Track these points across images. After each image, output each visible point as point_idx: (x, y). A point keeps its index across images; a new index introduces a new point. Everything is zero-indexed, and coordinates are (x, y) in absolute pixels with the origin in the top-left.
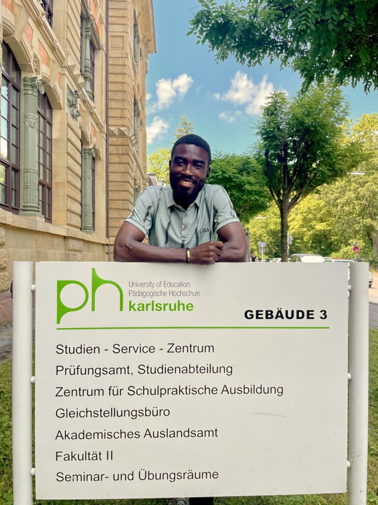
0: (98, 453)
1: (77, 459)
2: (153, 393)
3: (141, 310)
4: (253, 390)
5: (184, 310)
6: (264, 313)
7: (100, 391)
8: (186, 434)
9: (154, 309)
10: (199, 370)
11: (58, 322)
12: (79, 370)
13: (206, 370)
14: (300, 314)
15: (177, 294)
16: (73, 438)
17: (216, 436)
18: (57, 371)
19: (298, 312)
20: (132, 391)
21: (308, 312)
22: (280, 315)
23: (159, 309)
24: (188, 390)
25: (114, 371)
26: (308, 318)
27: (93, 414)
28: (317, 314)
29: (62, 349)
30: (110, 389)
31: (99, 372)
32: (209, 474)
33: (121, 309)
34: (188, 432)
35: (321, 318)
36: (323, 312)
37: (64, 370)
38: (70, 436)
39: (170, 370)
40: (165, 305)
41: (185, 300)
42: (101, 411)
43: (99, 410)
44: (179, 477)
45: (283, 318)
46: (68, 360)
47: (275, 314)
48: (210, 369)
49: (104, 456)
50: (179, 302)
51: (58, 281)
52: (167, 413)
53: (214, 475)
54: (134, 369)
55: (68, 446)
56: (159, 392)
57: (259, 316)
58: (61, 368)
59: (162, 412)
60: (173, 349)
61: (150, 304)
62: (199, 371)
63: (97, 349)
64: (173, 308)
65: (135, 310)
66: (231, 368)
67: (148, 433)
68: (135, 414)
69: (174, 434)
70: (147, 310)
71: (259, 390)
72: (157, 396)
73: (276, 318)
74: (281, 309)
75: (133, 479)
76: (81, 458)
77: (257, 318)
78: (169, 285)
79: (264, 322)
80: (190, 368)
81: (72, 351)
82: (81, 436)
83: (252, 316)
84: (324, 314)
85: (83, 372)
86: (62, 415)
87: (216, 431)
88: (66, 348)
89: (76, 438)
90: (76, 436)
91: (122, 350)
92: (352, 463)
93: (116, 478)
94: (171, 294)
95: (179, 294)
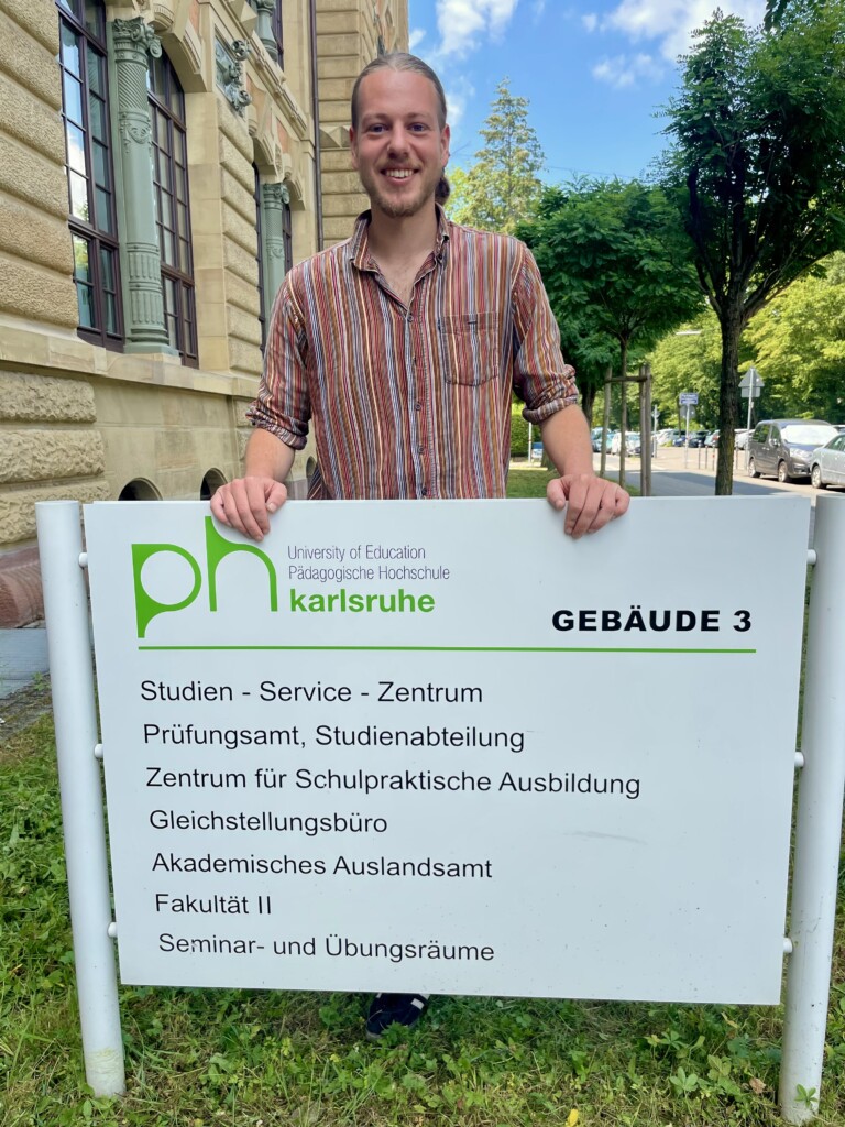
0: (240, 900)
1: (198, 908)
2: (350, 783)
3: (317, 610)
4: (571, 784)
5: (413, 609)
6: (599, 617)
7: (238, 778)
8: (424, 869)
9: (347, 608)
10: (451, 739)
11: (141, 634)
12: (192, 734)
13: (465, 741)
14: (684, 620)
15: (396, 574)
16: (188, 868)
17: (489, 876)
18: (146, 734)
19: (680, 614)
20: (305, 779)
21: (705, 614)
22: (635, 621)
23: (357, 607)
24: (425, 780)
25: (264, 738)
26: (705, 628)
27: (226, 823)
28: (727, 620)
29: (152, 691)
30: (258, 775)
31: (233, 739)
32: (473, 952)
33: (274, 608)
34: (428, 865)
35: (737, 628)
36: (742, 616)
37: (161, 733)
38: (182, 864)
39: (384, 738)
40: (370, 599)
41: (415, 588)
42: (242, 817)
43: (238, 816)
44: (411, 954)
45: (642, 628)
46: (169, 714)
47: (624, 620)
48: (473, 738)
49: (252, 906)
50: (401, 591)
51: (133, 545)
52: (380, 825)
53: (485, 953)
54: (307, 734)
55: (179, 884)
56: (364, 782)
57: (588, 624)
58: (154, 730)
59: (371, 824)
60: (391, 694)
61: (336, 597)
62: (448, 741)
63: (226, 692)
64: (387, 605)
65: (303, 609)
66: (522, 736)
67: (342, 866)
68: (313, 827)
69: (398, 869)
70: (330, 609)
71: (584, 786)
72: (360, 792)
73: (627, 628)
74: (639, 607)
75: (314, 953)
76: (206, 908)
77: (582, 627)
78: (378, 556)
79: (600, 637)
80: (429, 734)
81: (174, 695)
82: (205, 865)
83: (571, 624)
84: (742, 620)
85: (201, 739)
86: (164, 824)
87: (488, 865)
88: (161, 687)
89: (194, 869)
90: (194, 865)
91: (280, 693)
92: (795, 944)
93: (280, 949)
94: (383, 575)
95: (401, 574)
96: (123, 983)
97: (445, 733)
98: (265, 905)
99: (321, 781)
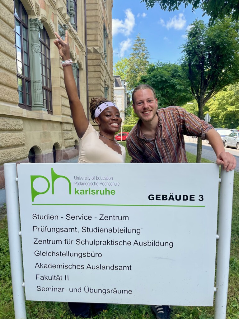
0: (60, 276)
2: (91, 243)
3: (82, 194)
4: (154, 244)
5: (109, 194)
6: (161, 197)
7: (60, 241)
8: (112, 268)
9: (91, 193)
10: (119, 231)
11: (33, 201)
12: (47, 229)
13: (124, 231)
14: (185, 198)
16: (45, 267)
17: (131, 270)
18: (34, 229)
19: (184, 196)
20: (79, 242)
21: (191, 196)
22: (171, 198)
23: (93, 193)
24: (113, 242)
25: (67, 230)
26: (191, 200)
27: (56, 254)
28: (197, 198)
29: (36, 217)
30: (65, 241)
31: (59, 230)
32: (126, 291)
33: (70, 193)
35: (200, 200)
36: (201, 197)
37: (38, 229)
38: (43, 266)
39: (101, 230)
40: (97, 191)
41: (110, 188)
43: (60, 252)
44: (109, 292)
45: (173, 200)
46: (40, 223)
47: (168, 197)
48: (126, 230)
49: (63, 278)
50: (106, 189)
51: (31, 176)
52: (100, 255)
53: (130, 292)
54: (79, 229)
55: (43, 272)
56: (95, 243)
57: (158, 198)
58: (36, 228)
59: (97, 255)
60: (103, 218)
61: (88, 190)
63: (56, 217)
64: (102, 193)
65: (78, 194)
66: (140, 230)
67: (89, 267)
68: (81, 255)
69: (105, 268)
70: (86, 194)
71: (157, 244)
72: (94, 246)
73: (169, 200)
74: (172, 194)
75: (81, 292)
76: (50, 279)
77: (157, 199)
78: (99, 179)
79: (161, 202)
80: (114, 229)
81: (42, 218)
82: (50, 266)
83: (153, 198)
85: (49, 230)
86: (38, 254)
87: (130, 267)
88: (38, 216)
90: (47, 266)
91: (72, 218)
92: (217, 289)
93: (71, 291)
94: (101, 184)
95: (106, 184)
96: (26, 300)
97: (118, 229)
98: (67, 278)
99: (83, 243)
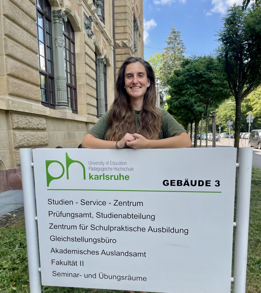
0: (75, 262)
1: (63, 264)
3: (96, 179)
4: (168, 230)
5: (123, 179)
6: (176, 182)
7: (74, 227)
8: (127, 254)
9: (105, 179)
11: (48, 186)
12: (62, 214)
13: (138, 217)
14: (200, 183)
15: (119, 169)
17: (145, 256)
18: (49, 214)
19: (199, 181)
20: (93, 228)
21: (207, 181)
22: (186, 183)
23: (107, 178)
24: (127, 228)
25: (82, 215)
26: (206, 185)
27: (71, 240)
28: (213, 183)
29: (51, 202)
30: (80, 226)
31: (74, 216)
32: (141, 278)
33: (85, 179)
34: (128, 253)
35: (216, 185)
36: (217, 182)
37: (53, 214)
38: (59, 251)
39: (116, 216)
40: (111, 176)
41: (124, 173)
42: (75, 238)
43: (74, 238)
44: (123, 279)
45: (189, 185)
46: (55, 208)
47: (183, 183)
48: (140, 216)
49: (78, 263)
50: (120, 174)
51: (46, 161)
52: (114, 241)
53: (144, 279)
54: (94, 215)
55: (58, 257)
56: (110, 229)
57: (173, 184)
58: (51, 213)
59: (112, 241)
61: (102, 176)
62: (133, 217)
63: (71, 202)
64: (116, 178)
65: (93, 179)
66: (154, 216)
67: (103, 252)
68: (96, 241)
69: (119, 254)
70: (100, 179)
71: (172, 231)
72: (108, 231)
74: (187, 179)
75: (95, 278)
76: (65, 264)
77: (171, 185)
78: (113, 164)
79: (176, 188)
80: (128, 215)
81: (57, 203)
82: (65, 251)
83: (168, 184)
84: (217, 183)
85: (64, 216)
86: (54, 239)
87: (145, 253)
88: (53, 201)
89: (62, 253)
90: (62, 252)
91: (86, 203)
92: (234, 279)
93: (86, 276)
94: (115, 169)
95: (120, 169)
96: (42, 285)
97: (132, 215)
98: (82, 263)
99: (98, 228)
